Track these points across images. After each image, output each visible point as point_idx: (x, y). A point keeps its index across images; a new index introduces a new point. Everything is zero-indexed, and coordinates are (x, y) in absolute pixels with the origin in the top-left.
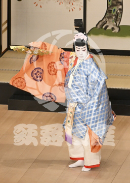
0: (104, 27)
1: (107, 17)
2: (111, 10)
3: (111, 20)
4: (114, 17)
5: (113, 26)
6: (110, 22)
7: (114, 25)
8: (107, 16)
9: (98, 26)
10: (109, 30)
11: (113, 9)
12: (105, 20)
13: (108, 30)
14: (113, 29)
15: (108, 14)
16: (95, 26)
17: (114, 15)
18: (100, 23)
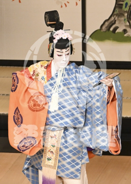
0: (111, 29)
1: (117, 15)
2: (122, 5)
3: (123, 19)
4: (126, 15)
5: (124, 28)
6: (120, 21)
7: (126, 26)
8: (115, 13)
9: (104, 28)
10: (120, 33)
11: (124, 3)
12: (112, 19)
13: (118, 33)
14: (125, 31)
15: (117, 9)
16: (99, 28)
17: (126, 12)
18: (107, 24)
